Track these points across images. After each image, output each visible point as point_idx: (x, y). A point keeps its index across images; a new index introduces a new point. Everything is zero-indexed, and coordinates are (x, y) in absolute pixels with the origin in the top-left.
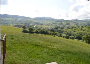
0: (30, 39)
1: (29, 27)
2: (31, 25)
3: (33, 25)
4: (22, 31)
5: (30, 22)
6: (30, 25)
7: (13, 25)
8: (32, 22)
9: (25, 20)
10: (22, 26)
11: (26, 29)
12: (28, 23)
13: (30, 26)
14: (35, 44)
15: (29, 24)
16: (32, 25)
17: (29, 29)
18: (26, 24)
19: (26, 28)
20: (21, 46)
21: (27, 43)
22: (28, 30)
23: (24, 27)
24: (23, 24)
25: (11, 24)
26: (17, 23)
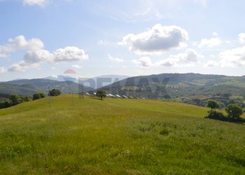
0: (221, 139)
1: (226, 104)
2: (233, 97)
3: (241, 97)
4: (207, 115)
5: (230, 89)
6: (231, 98)
7: (183, 99)
8: (237, 88)
9: (216, 85)
10: (207, 101)
11: (217, 110)
12: (223, 92)
13: (232, 102)
14: (237, 155)
15: (227, 96)
16: (237, 97)
17: (228, 111)
18: (218, 95)
19: (218, 107)
20: (186, 158)
21: (208, 149)
22: (225, 114)
23: (212, 105)
24: (210, 96)
25: (177, 97)
26: (194, 95)
